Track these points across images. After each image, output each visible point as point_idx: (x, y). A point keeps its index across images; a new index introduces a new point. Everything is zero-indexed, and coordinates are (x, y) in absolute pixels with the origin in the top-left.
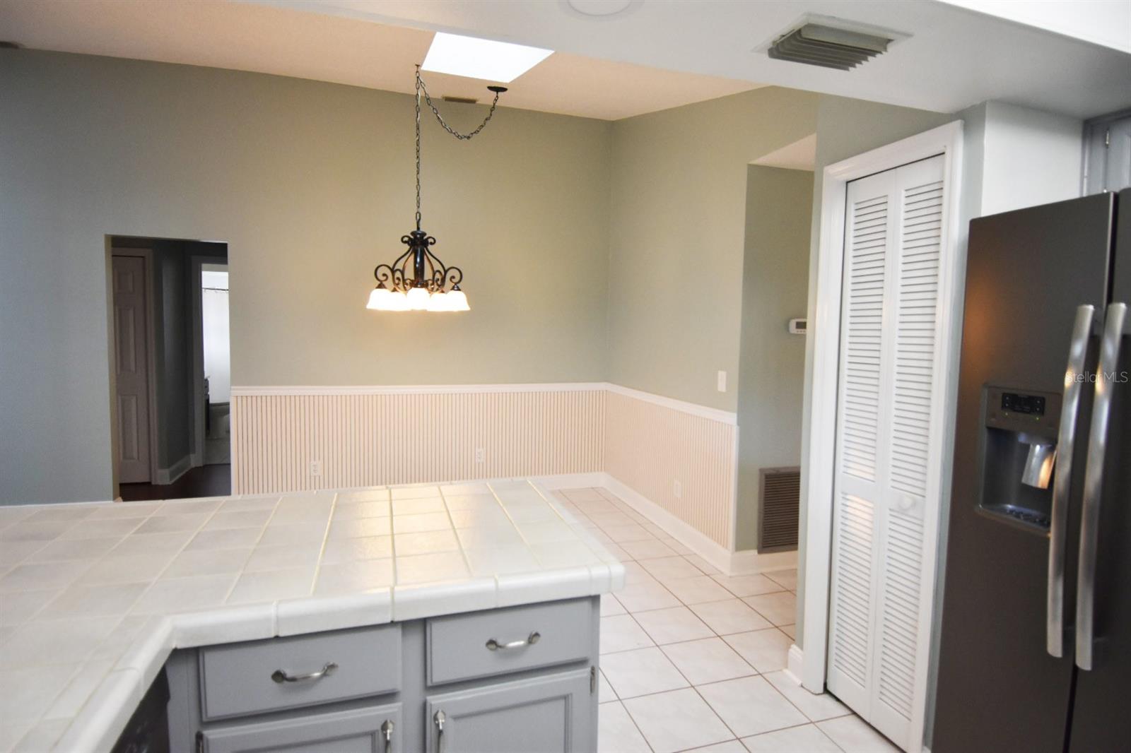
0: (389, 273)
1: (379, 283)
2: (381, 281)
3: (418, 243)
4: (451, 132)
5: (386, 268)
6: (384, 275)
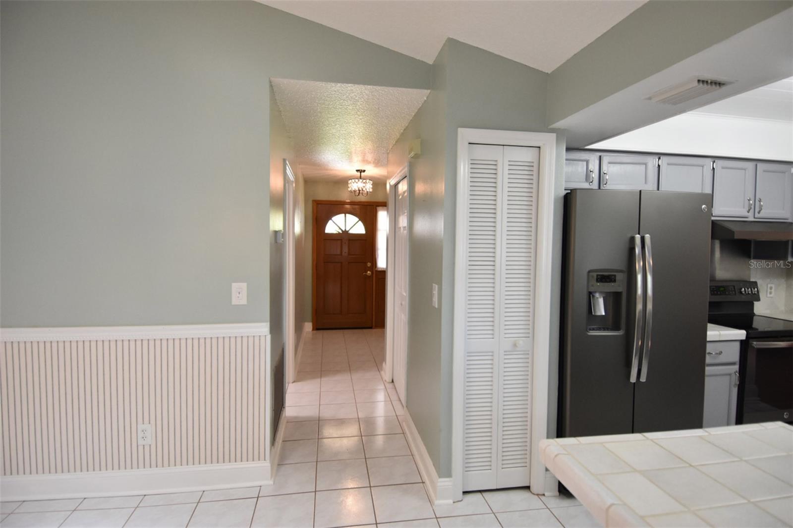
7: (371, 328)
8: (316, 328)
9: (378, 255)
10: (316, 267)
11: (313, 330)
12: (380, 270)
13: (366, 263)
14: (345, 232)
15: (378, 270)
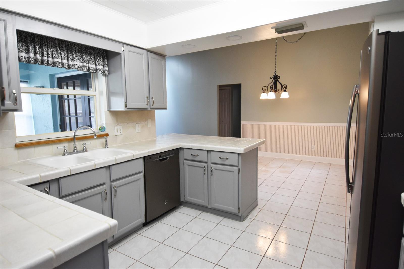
0: (266, 88)
1: (263, 91)
2: (264, 91)
3: (276, 78)
4: (289, 42)
5: (266, 87)
6: (265, 89)
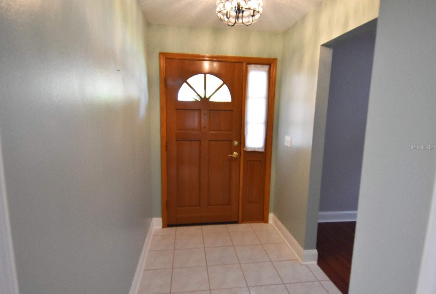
7: (236, 222)
8: (168, 224)
9: (247, 131)
10: (166, 146)
11: (164, 226)
12: (250, 150)
13: (231, 141)
14: (205, 100)
15: (247, 150)
